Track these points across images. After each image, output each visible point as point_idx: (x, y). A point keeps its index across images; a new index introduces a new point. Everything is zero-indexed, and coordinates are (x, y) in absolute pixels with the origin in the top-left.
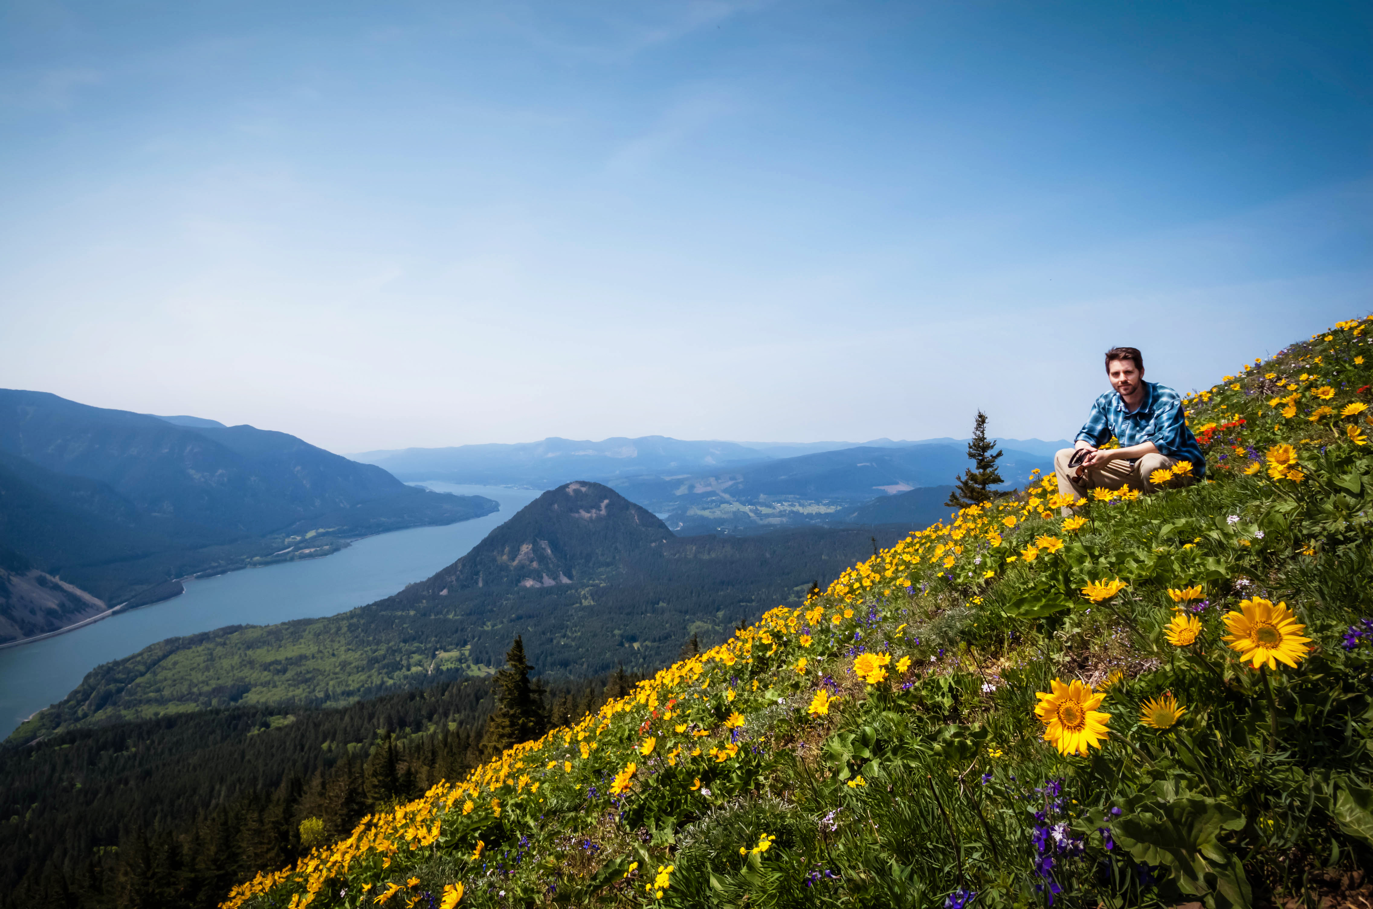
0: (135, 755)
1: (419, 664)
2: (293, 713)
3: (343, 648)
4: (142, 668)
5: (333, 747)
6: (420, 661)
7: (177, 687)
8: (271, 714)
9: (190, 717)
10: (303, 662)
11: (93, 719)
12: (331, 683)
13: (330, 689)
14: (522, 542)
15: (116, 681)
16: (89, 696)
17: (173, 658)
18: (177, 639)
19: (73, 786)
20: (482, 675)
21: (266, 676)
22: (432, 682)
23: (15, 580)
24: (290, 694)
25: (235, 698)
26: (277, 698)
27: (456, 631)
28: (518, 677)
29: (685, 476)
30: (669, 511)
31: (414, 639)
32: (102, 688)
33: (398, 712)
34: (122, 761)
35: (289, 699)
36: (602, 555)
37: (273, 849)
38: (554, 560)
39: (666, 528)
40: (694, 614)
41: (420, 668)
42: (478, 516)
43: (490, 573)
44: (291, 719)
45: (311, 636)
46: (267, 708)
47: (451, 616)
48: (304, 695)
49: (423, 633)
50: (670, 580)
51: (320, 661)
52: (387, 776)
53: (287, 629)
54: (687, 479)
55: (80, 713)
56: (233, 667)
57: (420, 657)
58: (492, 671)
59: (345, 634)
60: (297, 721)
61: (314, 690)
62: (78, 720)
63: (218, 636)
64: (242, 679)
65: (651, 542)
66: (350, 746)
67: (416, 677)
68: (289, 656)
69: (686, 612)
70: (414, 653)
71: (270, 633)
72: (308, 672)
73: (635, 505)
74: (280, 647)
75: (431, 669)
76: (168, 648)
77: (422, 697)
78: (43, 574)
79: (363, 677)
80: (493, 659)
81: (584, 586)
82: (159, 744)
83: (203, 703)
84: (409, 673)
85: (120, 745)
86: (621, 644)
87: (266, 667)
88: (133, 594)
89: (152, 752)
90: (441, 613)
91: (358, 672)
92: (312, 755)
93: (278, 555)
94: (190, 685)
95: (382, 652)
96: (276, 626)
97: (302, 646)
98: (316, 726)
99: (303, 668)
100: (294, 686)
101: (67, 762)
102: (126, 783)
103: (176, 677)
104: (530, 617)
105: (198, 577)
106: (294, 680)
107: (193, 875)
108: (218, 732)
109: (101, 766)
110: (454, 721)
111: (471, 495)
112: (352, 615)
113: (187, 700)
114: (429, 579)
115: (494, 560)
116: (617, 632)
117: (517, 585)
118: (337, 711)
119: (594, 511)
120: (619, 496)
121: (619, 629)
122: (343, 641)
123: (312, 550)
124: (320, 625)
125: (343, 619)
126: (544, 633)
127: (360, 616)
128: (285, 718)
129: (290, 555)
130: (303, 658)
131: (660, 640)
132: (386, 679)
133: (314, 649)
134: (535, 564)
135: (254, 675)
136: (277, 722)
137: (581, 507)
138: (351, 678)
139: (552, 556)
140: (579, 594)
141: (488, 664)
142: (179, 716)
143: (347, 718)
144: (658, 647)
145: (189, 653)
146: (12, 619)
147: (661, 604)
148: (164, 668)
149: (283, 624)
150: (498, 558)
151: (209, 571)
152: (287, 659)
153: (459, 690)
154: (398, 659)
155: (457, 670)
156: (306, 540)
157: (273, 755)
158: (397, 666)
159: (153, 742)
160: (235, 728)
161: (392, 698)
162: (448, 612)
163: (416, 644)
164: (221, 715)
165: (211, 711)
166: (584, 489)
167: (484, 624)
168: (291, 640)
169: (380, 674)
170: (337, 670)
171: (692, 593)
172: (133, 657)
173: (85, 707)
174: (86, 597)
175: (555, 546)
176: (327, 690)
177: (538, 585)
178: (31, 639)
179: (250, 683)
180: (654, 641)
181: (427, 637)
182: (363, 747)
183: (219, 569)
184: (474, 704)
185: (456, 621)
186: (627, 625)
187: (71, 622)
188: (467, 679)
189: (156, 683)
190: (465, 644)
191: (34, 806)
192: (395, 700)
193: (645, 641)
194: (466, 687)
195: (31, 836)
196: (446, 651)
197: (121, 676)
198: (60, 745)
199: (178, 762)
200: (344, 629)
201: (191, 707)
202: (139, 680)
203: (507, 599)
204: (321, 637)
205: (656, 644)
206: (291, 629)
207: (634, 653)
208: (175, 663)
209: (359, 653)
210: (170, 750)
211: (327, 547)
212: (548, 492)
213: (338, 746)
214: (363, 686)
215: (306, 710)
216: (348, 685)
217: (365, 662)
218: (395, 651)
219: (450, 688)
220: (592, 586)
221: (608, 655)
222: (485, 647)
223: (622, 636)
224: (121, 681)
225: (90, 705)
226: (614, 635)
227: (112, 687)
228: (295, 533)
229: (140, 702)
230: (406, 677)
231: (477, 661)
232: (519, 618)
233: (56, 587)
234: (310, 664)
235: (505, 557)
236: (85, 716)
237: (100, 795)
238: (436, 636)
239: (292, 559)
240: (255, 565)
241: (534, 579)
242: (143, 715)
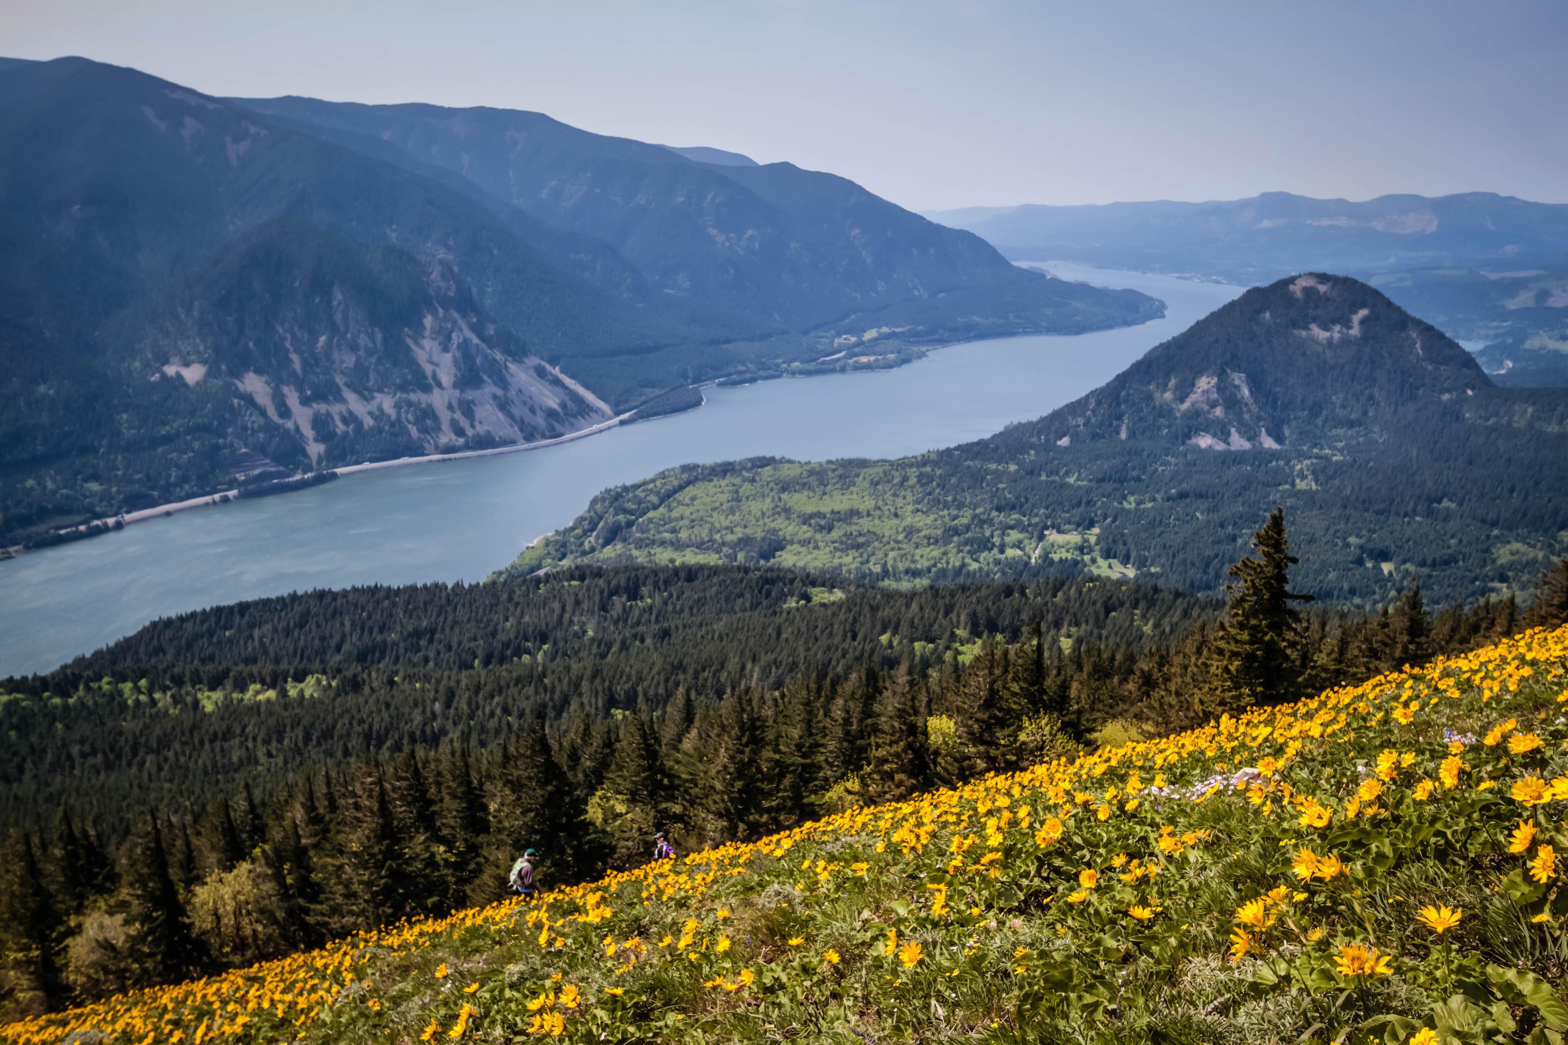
0: (651, 608)
1: (1018, 545)
2: (842, 588)
3: (910, 508)
4: (654, 499)
5: (895, 643)
6: (1020, 542)
7: (696, 530)
8: (814, 584)
9: (714, 571)
10: (855, 519)
11: (602, 556)
12: (891, 554)
13: (890, 563)
14: (1200, 373)
15: (625, 511)
16: (596, 525)
17: (690, 491)
18: (696, 467)
19: (584, 632)
20: (1115, 575)
21: (806, 532)
22: (1035, 575)
23: (512, 367)
24: (836, 562)
25: (767, 555)
26: (818, 564)
27: (1079, 504)
28: (1269, 571)
29: (1533, 273)
30: (1487, 337)
31: (1013, 508)
32: (610, 518)
33: (988, 610)
34: (636, 613)
35: (835, 569)
36: (1343, 407)
37: (896, 742)
38: (1254, 408)
39: (1477, 367)
40: (1510, 529)
41: (1019, 552)
42: (1127, 323)
43: (1141, 419)
44: (838, 595)
45: (866, 484)
46: (808, 575)
47: (1071, 480)
48: (854, 566)
49: (1027, 500)
50: (1470, 463)
51: (877, 521)
52: (1032, 684)
53: (834, 470)
54: (1536, 279)
55: (587, 546)
56: (763, 514)
57: (1021, 536)
58: (1131, 572)
59: (913, 487)
60: (848, 599)
61: (868, 561)
62: (584, 553)
63: (745, 468)
64: (775, 531)
65: (1443, 391)
66: (917, 645)
67: (1011, 564)
68: (836, 509)
69: (1494, 524)
70: (1012, 528)
71: (811, 473)
72: (860, 535)
73: (1419, 323)
74: (825, 494)
75: (1035, 556)
76: (685, 476)
77: (1023, 593)
78: (543, 363)
79: (936, 553)
80: (1133, 555)
81: (1301, 456)
82: (678, 599)
83: (727, 556)
84: (1002, 557)
85: (634, 594)
86: (1360, 562)
87: (806, 519)
88: (643, 398)
89: (670, 607)
90: (1057, 473)
91: (929, 545)
92: (868, 648)
93: (824, 363)
94: (711, 530)
95: (964, 521)
96: (820, 464)
97: (855, 496)
98: (874, 609)
99: (854, 528)
100: (842, 550)
101: (578, 603)
102: (642, 641)
103: (694, 516)
104: (1200, 496)
105: (720, 385)
106: (841, 542)
107: (777, 757)
108: (748, 596)
109: (614, 613)
110: (1069, 636)
111: (1118, 288)
112: (925, 461)
113: (708, 549)
114: (1042, 419)
115: (1149, 397)
116: (1352, 540)
117: (1183, 443)
118: (899, 594)
119: (1337, 328)
120: (1389, 304)
121: (1358, 536)
122: (910, 498)
123: (872, 358)
124: (879, 470)
125: (911, 465)
126: (1222, 525)
127: (936, 464)
128: (831, 592)
129: (841, 363)
130: (854, 513)
131: (1434, 565)
132: (968, 560)
133: (869, 503)
134: (1218, 412)
135: (791, 528)
136: (820, 595)
137: (1314, 320)
138: (918, 552)
139: (1251, 401)
140: (1292, 469)
141: (1125, 561)
142: (701, 567)
143: (914, 606)
144: (1430, 576)
145: (710, 487)
146: (511, 416)
147: (1446, 503)
148: (680, 503)
149: (830, 462)
150: (1157, 395)
151: (734, 377)
152: (833, 512)
153: (1080, 593)
154: (988, 534)
155: (1075, 563)
156: (863, 343)
157: (816, 639)
158: (985, 545)
159: (671, 595)
160: (768, 595)
161: (978, 589)
162: (1067, 473)
163: (1016, 516)
164: (751, 575)
165: (739, 568)
166: (1322, 288)
167: (1124, 498)
168: (838, 486)
169: (960, 551)
170: (901, 537)
171: (1512, 490)
172: (645, 483)
173: (592, 539)
174: (590, 397)
175: (1256, 384)
176: (885, 563)
177: (1220, 446)
178: (532, 445)
179: (784, 539)
180: (1423, 564)
181: (1034, 506)
182: (936, 649)
183: (747, 376)
184: (1102, 617)
185: (1080, 487)
186: (1374, 532)
187: (574, 428)
188: (1092, 579)
189: (671, 520)
190: (1091, 525)
191: (545, 647)
192: (984, 592)
193: (1404, 562)
194: (1090, 589)
195: (546, 681)
196: (1060, 531)
197: (631, 506)
198: (569, 581)
199: (701, 625)
200: (913, 481)
201: (712, 559)
202: (651, 514)
203: (1166, 464)
204: (880, 487)
205: (1425, 571)
206: (840, 471)
207: (1382, 581)
208: (693, 499)
209: (932, 517)
210: (691, 609)
211: (892, 356)
212: (1256, 291)
213: (901, 642)
214: (935, 565)
215: (858, 586)
216: (914, 561)
217: (939, 532)
218: (983, 522)
219: (1065, 588)
220: (1317, 457)
221: (1332, 576)
222: (1123, 535)
223: (1362, 548)
224: (631, 512)
225: (597, 537)
226: (1348, 545)
227: (621, 518)
228: (848, 331)
229: (653, 542)
230: (997, 562)
231: (1108, 554)
232: (1183, 496)
233: (557, 382)
234: (865, 524)
235: (1168, 395)
236: (593, 550)
237: (614, 649)
238: (1047, 508)
239: (843, 370)
240: (793, 373)
241: (1214, 436)
242: (657, 559)
